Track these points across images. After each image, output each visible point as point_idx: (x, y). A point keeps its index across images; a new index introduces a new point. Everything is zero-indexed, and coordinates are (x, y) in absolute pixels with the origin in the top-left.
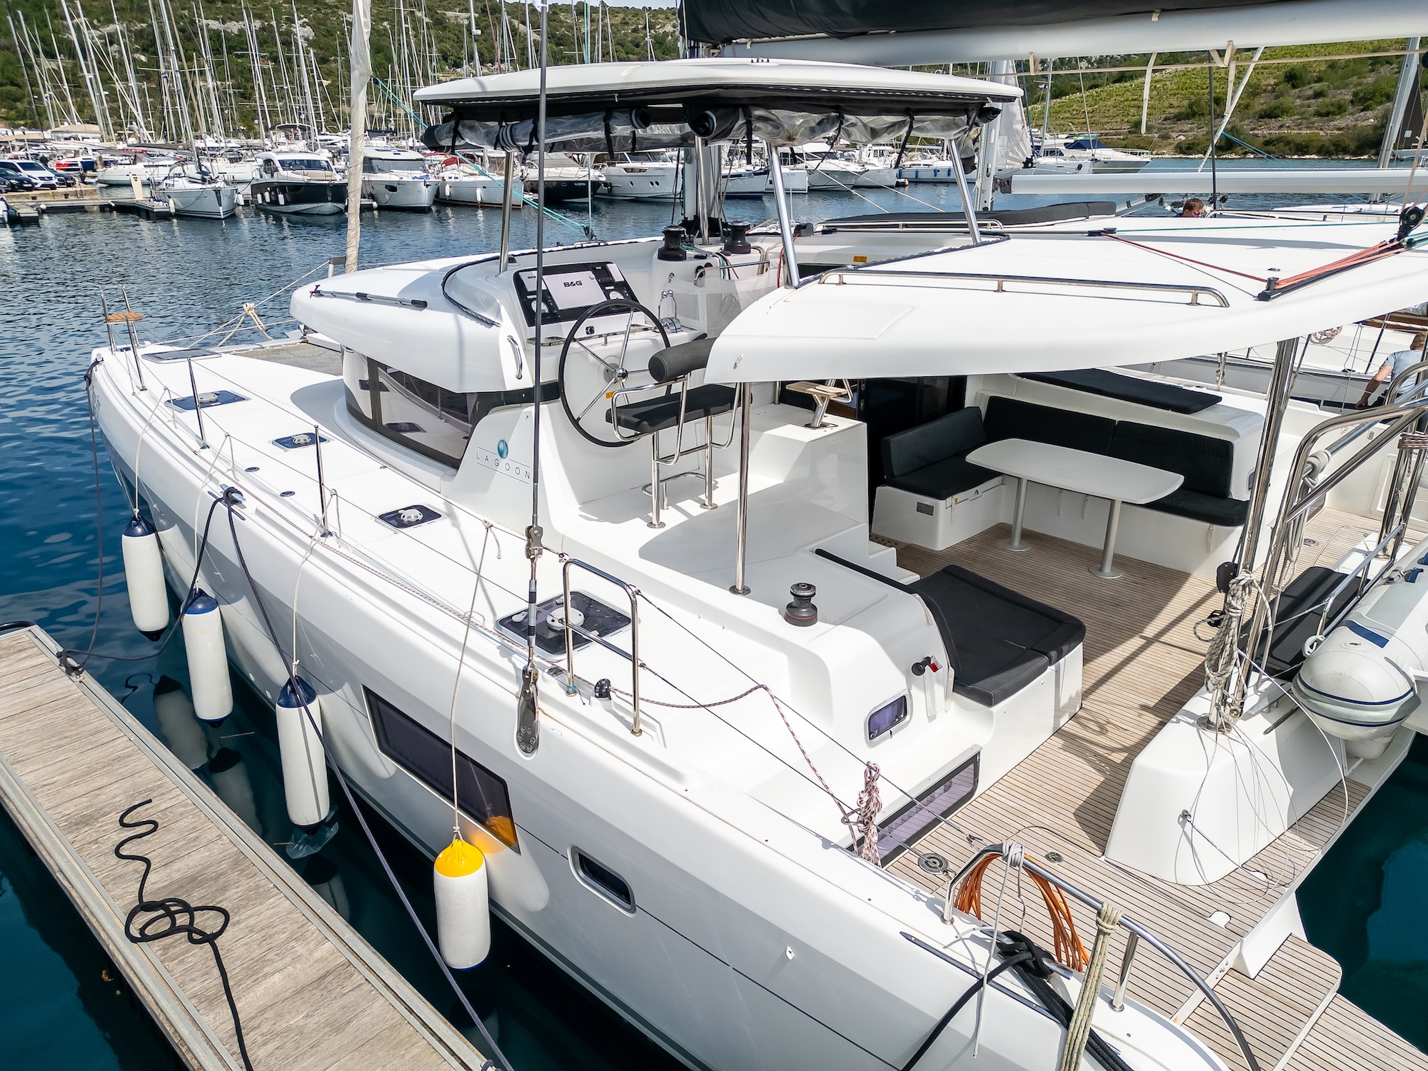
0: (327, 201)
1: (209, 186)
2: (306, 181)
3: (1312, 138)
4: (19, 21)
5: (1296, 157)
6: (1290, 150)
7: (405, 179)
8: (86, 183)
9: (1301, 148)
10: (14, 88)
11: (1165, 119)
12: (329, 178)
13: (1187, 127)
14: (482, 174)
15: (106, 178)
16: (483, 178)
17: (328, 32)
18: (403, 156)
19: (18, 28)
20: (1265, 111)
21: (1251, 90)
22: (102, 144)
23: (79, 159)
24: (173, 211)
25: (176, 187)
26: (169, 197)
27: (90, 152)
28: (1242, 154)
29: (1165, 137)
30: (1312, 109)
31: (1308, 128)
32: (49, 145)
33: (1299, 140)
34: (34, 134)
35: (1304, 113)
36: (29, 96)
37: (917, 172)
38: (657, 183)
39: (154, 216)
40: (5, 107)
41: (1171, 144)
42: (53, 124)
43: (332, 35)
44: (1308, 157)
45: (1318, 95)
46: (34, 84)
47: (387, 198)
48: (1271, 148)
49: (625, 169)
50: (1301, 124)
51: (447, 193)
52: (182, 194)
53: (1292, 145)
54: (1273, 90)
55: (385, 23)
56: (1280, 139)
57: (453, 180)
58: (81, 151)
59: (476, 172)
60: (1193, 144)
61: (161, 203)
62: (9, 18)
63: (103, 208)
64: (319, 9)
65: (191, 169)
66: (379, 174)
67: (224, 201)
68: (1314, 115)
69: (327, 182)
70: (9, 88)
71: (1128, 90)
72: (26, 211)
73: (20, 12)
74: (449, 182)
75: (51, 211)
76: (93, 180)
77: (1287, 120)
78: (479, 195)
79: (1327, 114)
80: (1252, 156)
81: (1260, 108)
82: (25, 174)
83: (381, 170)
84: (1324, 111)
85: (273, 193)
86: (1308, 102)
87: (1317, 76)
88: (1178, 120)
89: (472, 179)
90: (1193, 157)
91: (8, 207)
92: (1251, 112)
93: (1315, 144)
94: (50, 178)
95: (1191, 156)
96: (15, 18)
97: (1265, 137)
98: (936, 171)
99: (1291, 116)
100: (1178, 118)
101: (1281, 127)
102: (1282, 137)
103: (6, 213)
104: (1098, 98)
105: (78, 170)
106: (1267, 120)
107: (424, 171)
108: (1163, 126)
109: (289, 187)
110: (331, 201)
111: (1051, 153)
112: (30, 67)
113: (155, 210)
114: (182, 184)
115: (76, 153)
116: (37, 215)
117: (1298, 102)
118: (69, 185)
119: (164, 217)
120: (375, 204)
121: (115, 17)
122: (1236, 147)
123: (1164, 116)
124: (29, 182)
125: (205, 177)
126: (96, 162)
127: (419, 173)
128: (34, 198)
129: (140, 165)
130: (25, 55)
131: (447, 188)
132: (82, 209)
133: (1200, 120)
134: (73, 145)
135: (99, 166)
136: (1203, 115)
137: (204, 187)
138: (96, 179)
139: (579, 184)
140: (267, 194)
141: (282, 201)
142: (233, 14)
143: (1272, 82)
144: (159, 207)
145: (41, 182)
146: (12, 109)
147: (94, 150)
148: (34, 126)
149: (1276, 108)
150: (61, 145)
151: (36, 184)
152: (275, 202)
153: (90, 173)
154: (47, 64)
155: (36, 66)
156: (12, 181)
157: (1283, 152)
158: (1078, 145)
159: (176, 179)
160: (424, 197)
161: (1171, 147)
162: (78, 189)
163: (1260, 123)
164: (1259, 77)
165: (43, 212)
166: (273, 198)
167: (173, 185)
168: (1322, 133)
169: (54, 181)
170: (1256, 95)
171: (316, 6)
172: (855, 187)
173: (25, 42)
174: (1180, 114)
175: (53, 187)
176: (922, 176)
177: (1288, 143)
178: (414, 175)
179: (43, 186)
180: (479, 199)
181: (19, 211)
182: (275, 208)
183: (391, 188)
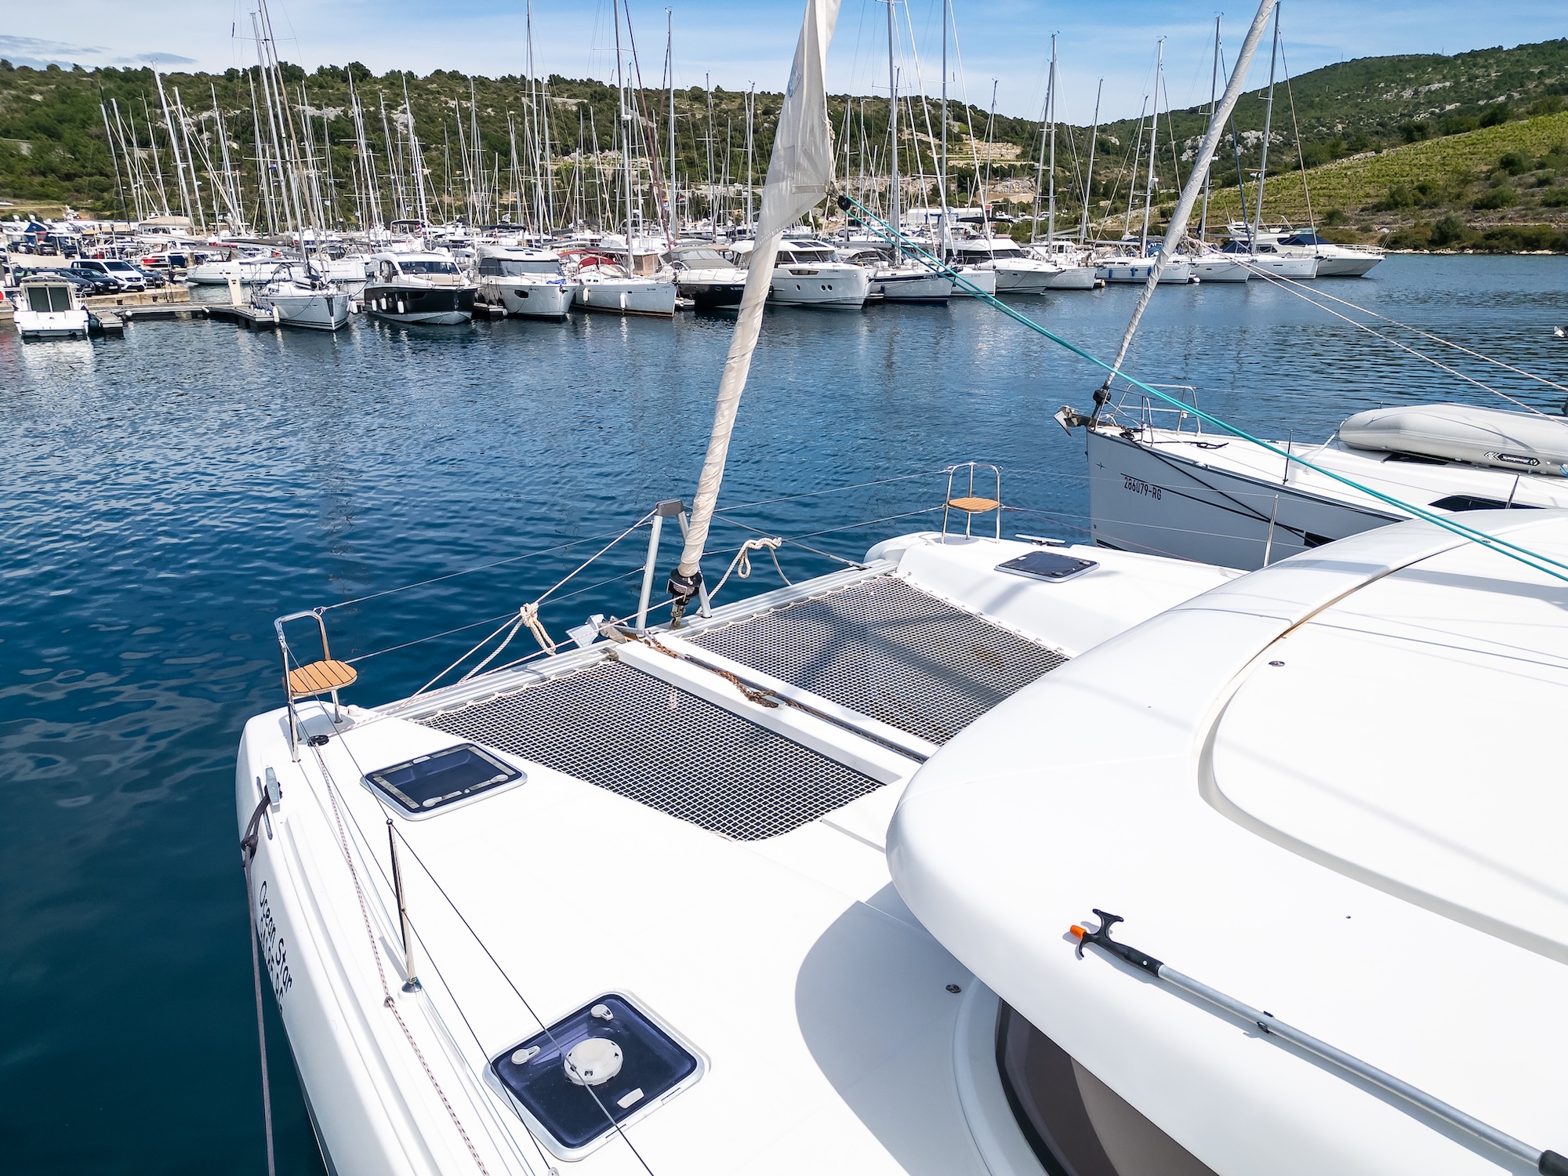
0: (453, 309)
1: (319, 292)
2: (430, 286)
3: (1543, 232)
4: (113, 110)
5: (1524, 252)
6: (1517, 244)
7: (538, 284)
8: (175, 282)
9: (1532, 243)
10: (102, 178)
11: (1362, 210)
12: (457, 283)
13: (1389, 219)
14: (627, 276)
15: (198, 276)
16: (626, 282)
17: (429, 118)
18: (537, 256)
19: (111, 116)
20: (1481, 201)
21: (1461, 178)
22: (192, 237)
23: (167, 254)
24: (277, 320)
25: (280, 293)
26: (273, 304)
27: (179, 246)
28: (1459, 249)
29: (1366, 230)
30: (1538, 199)
31: (1535, 219)
32: (136, 239)
33: (1527, 233)
34: (121, 226)
35: (1527, 203)
36: (117, 186)
37: (1110, 271)
38: (830, 287)
39: (256, 326)
40: (92, 198)
41: (1373, 238)
42: (140, 215)
43: (433, 122)
44: (1539, 252)
45: (1542, 183)
46: (123, 173)
47: (517, 305)
48: (1494, 242)
49: (791, 271)
50: (1526, 215)
51: (585, 298)
52: (286, 301)
53: (1519, 239)
54: (1488, 178)
55: (489, 110)
56: (1504, 233)
57: (592, 283)
58: (169, 245)
59: (619, 274)
60: (1400, 237)
61: (263, 311)
62: (102, 106)
63: (196, 315)
64: (420, 95)
65: (299, 273)
66: (509, 278)
67: (337, 310)
68: (1541, 205)
69: (454, 288)
70: (97, 178)
71: (1314, 178)
72: (109, 321)
73: (113, 100)
74: (588, 286)
75: (138, 318)
76: (183, 279)
77: (1508, 211)
78: (624, 301)
79: (1557, 204)
80: (1471, 252)
81: (1475, 197)
82: (111, 274)
83: (511, 273)
84: (1553, 200)
85: (390, 299)
86: (1531, 190)
87: (1539, 163)
88: (1378, 211)
89: (615, 282)
90: (1401, 252)
91: (90, 316)
92: (1463, 202)
93: (1547, 237)
94: (138, 279)
95: (1398, 251)
96: (108, 106)
97: (1484, 229)
98: (1134, 270)
99: (1513, 206)
100: (1378, 208)
101: (1502, 218)
102: (1507, 230)
103: (87, 324)
104: (1280, 187)
105: (166, 266)
106: (1485, 211)
107: (560, 274)
108: (1362, 218)
109: (410, 293)
110: (458, 310)
111: (1265, 249)
112: (120, 157)
113: (257, 320)
114: (287, 290)
115: (164, 247)
116: (121, 325)
117: (1519, 191)
118: (158, 286)
119: (269, 327)
120: (503, 311)
121: (215, 103)
122: (1451, 241)
123: (1360, 206)
124: (115, 283)
125: (314, 282)
126: (187, 259)
127: (553, 277)
128: (120, 302)
129: (235, 262)
130: (116, 143)
131: (586, 292)
132: (171, 316)
133: (1404, 211)
134: (161, 238)
135: (191, 263)
136: (1407, 205)
137: (313, 293)
138: (186, 278)
139: (736, 289)
140: (383, 301)
141: (401, 308)
142: (330, 100)
143: (1485, 168)
144: (261, 316)
145: (128, 284)
146: (98, 200)
147: (182, 244)
148: (121, 217)
149: (1494, 198)
150: (150, 239)
151: (123, 286)
152: (393, 309)
153: (179, 269)
154: (140, 153)
155: (127, 156)
156: (97, 283)
157: (1509, 246)
158: (1295, 241)
159: (281, 283)
160: (559, 304)
161: (1374, 241)
162: (168, 291)
163: (1476, 215)
164: (1469, 163)
165: (129, 319)
166: (390, 305)
167: (278, 291)
168: (1553, 225)
169: (142, 282)
170: (1467, 183)
171: (417, 91)
172: (1048, 289)
173: (118, 132)
174: (1380, 203)
175: (140, 289)
176: (1116, 275)
177: (1514, 236)
178: (548, 280)
179: (130, 287)
180: (623, 306)
181: (101, 321)
182: (392, 317)
183: (522, 293)
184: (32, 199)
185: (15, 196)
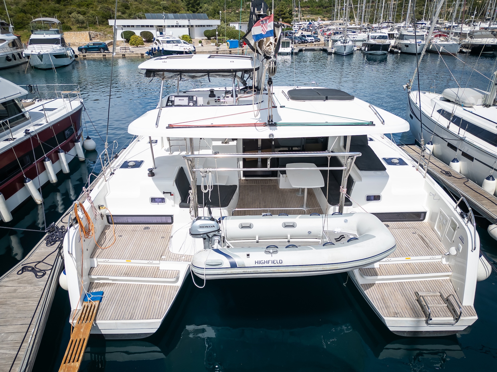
0: (380, 50)
2: (375, 43)
7: (412, 43)
12: (382, 42)
24: (333, 52)
47: (405, 49)
51: (431, 48)
57: (435, 43)
66: (405, 41)
67: (347, 49)
69: (381, 44)
74: (433, 44)
82: (307, 38)
83: (406, 39)
94: (313, 40)
103: (290, 51)
109: (369, 45)
113: (328, 52)
118: (318, 42)
120: (400, 51)
125: (345, 41)
127: (419, 41)
131: (432, 46)
139: (488, 46)
141: (366, 50)
144: (330, 51)
145: (310, 41)
151: (309, 41)
175: (313, 42)
179: (310, 42)
180: (441, 51)
182: (364, 52)
183: (407, 46)
184: (315, 15)
185: (311, 14)
